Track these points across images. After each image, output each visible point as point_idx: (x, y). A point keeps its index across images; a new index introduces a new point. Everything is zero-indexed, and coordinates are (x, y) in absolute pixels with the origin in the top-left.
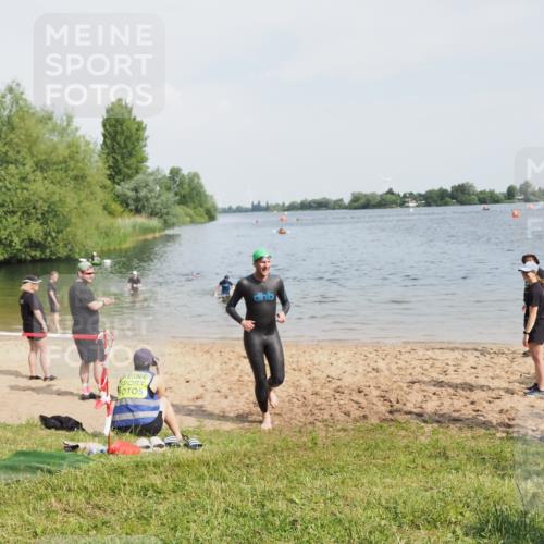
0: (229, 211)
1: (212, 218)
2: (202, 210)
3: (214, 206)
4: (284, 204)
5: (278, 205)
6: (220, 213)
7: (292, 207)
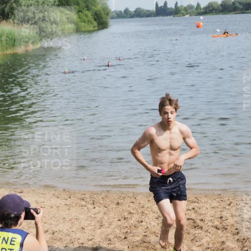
0: (125, 15)
1: (102, 24)
2: (89, 14)
3: (106, 10)
4: (198, 5)
5: (190, 7)
6: (113, 18)
7: (210, 10)
